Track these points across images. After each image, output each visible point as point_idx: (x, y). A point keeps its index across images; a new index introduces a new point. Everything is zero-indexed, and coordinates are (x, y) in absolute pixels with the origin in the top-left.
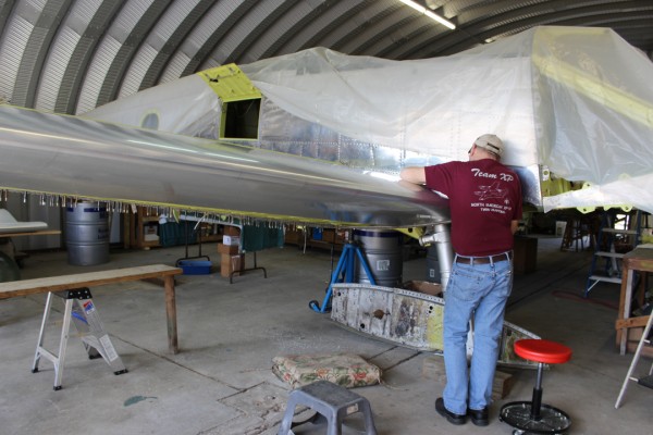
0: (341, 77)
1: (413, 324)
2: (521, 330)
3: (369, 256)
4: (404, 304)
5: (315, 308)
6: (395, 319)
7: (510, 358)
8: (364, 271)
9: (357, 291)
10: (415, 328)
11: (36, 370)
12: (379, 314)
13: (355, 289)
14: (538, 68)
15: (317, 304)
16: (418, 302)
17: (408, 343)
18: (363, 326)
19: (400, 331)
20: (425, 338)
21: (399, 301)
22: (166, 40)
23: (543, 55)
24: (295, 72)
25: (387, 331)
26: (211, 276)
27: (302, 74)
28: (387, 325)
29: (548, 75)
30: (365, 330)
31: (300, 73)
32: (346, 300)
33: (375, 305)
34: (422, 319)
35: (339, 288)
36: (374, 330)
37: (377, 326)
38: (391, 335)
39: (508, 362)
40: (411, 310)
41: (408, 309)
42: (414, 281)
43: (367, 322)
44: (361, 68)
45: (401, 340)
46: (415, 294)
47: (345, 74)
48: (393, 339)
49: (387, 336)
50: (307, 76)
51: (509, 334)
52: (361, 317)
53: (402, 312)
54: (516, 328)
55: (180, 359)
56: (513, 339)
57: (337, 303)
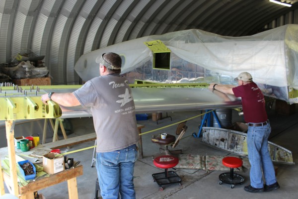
0: (204, 45)
1: (237, 144)
2: (283, 148)
3: (217, 113)
4: (233, 136)
5: (195, 136)
6: (230, 142)
7: (278, 160)
8: (215, 119)
9: (213, 130)
10: (238, 146)
11: (93, 167)
12: (223, 140)
13: (212, 129)
14: (287, 46)
15: (196, 134)
16: (239, 135)
17: (235, 152)
18: (216, 144)
19: (232, 147)
20: (242, 150)
21: (231, 135)
22: (121, 16)
23: (289, 40)
24: (184, 42)
25: (226, 147)
26: (148, 121)
27: (187, 43)
28: (226, 144)
29: (292, 48)
30: (217, 146)
31: (187, 42)
32: (209, 134)
33: (221, 136)
34: (240, 142)
35: (205, 129)
36: (221, 146)
37: (222, 145)
38: (228, 148)
39: (277, 161)
40: (236, 139)
41: (235, 138)
42: (237, 123)
43: (217, 143)
44: (213, 42)
45: (232, 151)
46: (238, 132)
47: (206, 44)
48: (229, 150)
49: (226, 149)
50: (189, 44)
51: (278, 149)
52: (215, 141)
53: (232, 140)
54: (280, 147)
55: (145, 160)
56: (279, 152)
57: (205, 135)
